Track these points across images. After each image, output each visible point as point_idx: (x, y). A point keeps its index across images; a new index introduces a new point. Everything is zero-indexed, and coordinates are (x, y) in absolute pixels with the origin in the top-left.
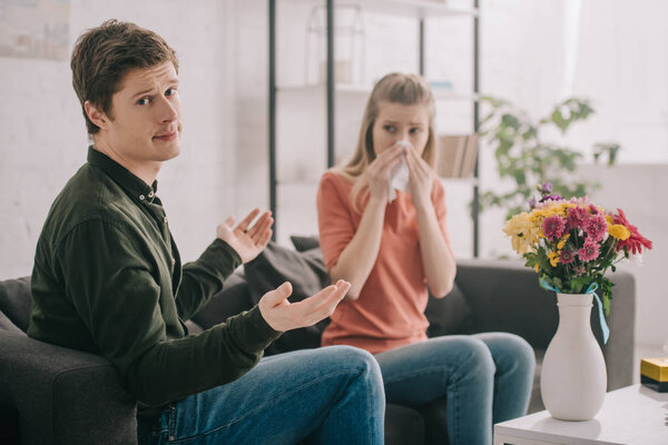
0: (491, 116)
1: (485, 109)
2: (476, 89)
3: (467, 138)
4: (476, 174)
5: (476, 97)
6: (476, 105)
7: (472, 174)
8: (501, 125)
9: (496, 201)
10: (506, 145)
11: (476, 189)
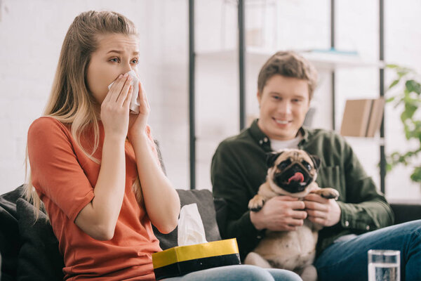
0: (396, 83)
1: (390, 76)
2: (382, 58)
3: (373, 102)
4: (382, 135)
5: (381, 65)
6: (382, 72)
7: (378, 134)
8: (406, 92)
9: (402, 160)
10: (410, 109)
11: (382, 148)
